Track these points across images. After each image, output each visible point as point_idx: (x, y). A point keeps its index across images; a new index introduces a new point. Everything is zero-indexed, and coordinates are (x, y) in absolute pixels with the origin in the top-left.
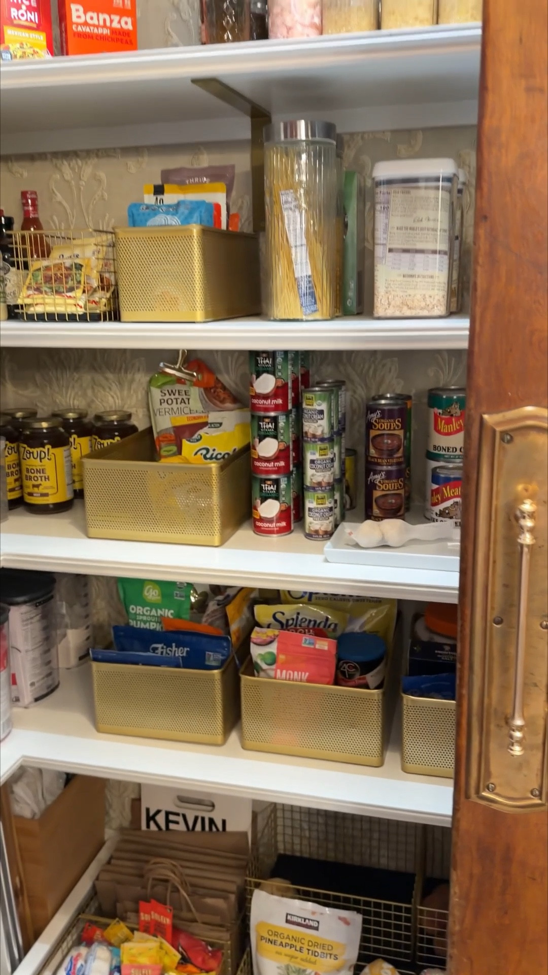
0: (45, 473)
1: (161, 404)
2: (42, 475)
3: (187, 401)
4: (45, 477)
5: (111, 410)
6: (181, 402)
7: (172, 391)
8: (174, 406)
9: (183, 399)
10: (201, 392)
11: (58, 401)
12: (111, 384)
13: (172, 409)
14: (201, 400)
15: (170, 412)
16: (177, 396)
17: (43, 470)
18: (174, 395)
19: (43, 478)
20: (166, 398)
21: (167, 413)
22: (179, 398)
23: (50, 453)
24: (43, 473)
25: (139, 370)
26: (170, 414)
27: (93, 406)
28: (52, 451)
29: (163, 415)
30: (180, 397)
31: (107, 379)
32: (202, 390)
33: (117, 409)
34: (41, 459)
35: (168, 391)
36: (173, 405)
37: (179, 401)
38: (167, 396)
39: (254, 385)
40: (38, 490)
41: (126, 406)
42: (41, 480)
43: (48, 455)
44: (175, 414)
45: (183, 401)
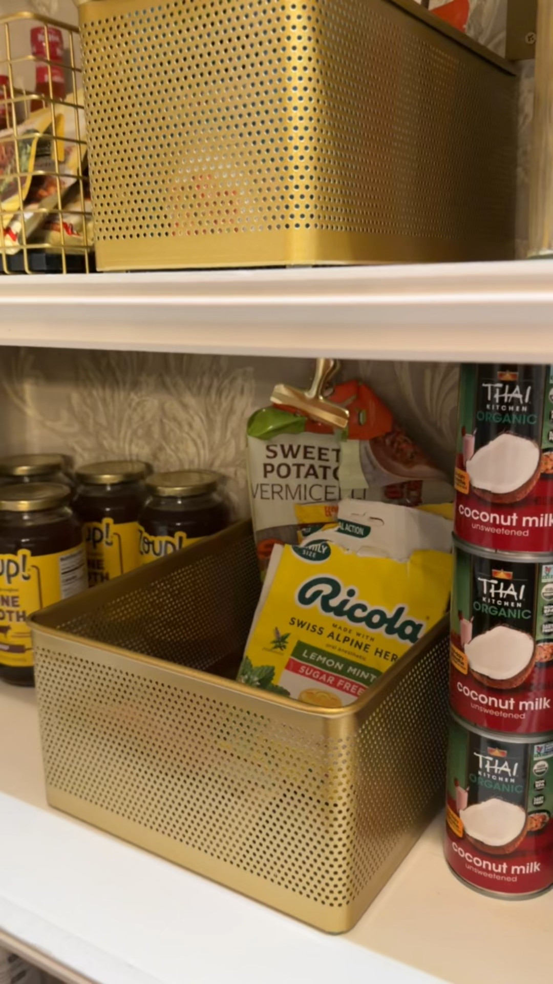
0: (18, 606)
1: (265, 476)
2: (11, 608)
3: (320, 472)
4: (18, 613)
5: (192, 468)
6: (307, 474)
7: (291, 447)
8: (293, 482)
9: (312, 467)
10: (366, 448)
11: (105, 443)
12: (192, 418)
13: (287, 486)
14: (363, 467)
15: (283, 494)
16: (300, 459)
17: (13, 598)
18: (294, 456)
19: (14, 616)
20: (276, 462)
21: (276, 496)
22: (303, 465)
23: (28, 566)
24: (14, 606)
25: (242, 392)
26: (282, 498)
27: (162, 457)
28: (32, 560)
29: (268, 499)
30: (308, 463)
31: (185, 407)
32: (367, 444)
33: (202, 467)
34: (9, 576)
35: (282, 447)
36: (288, 478)
37: (303, 470)
38: (280, 459)
39: (469, 464)
40: (6, 637)
41: (217, 463)
42: (11, 619)
43: (24, 570)
44: (293, 498)
45: (311, 472)
